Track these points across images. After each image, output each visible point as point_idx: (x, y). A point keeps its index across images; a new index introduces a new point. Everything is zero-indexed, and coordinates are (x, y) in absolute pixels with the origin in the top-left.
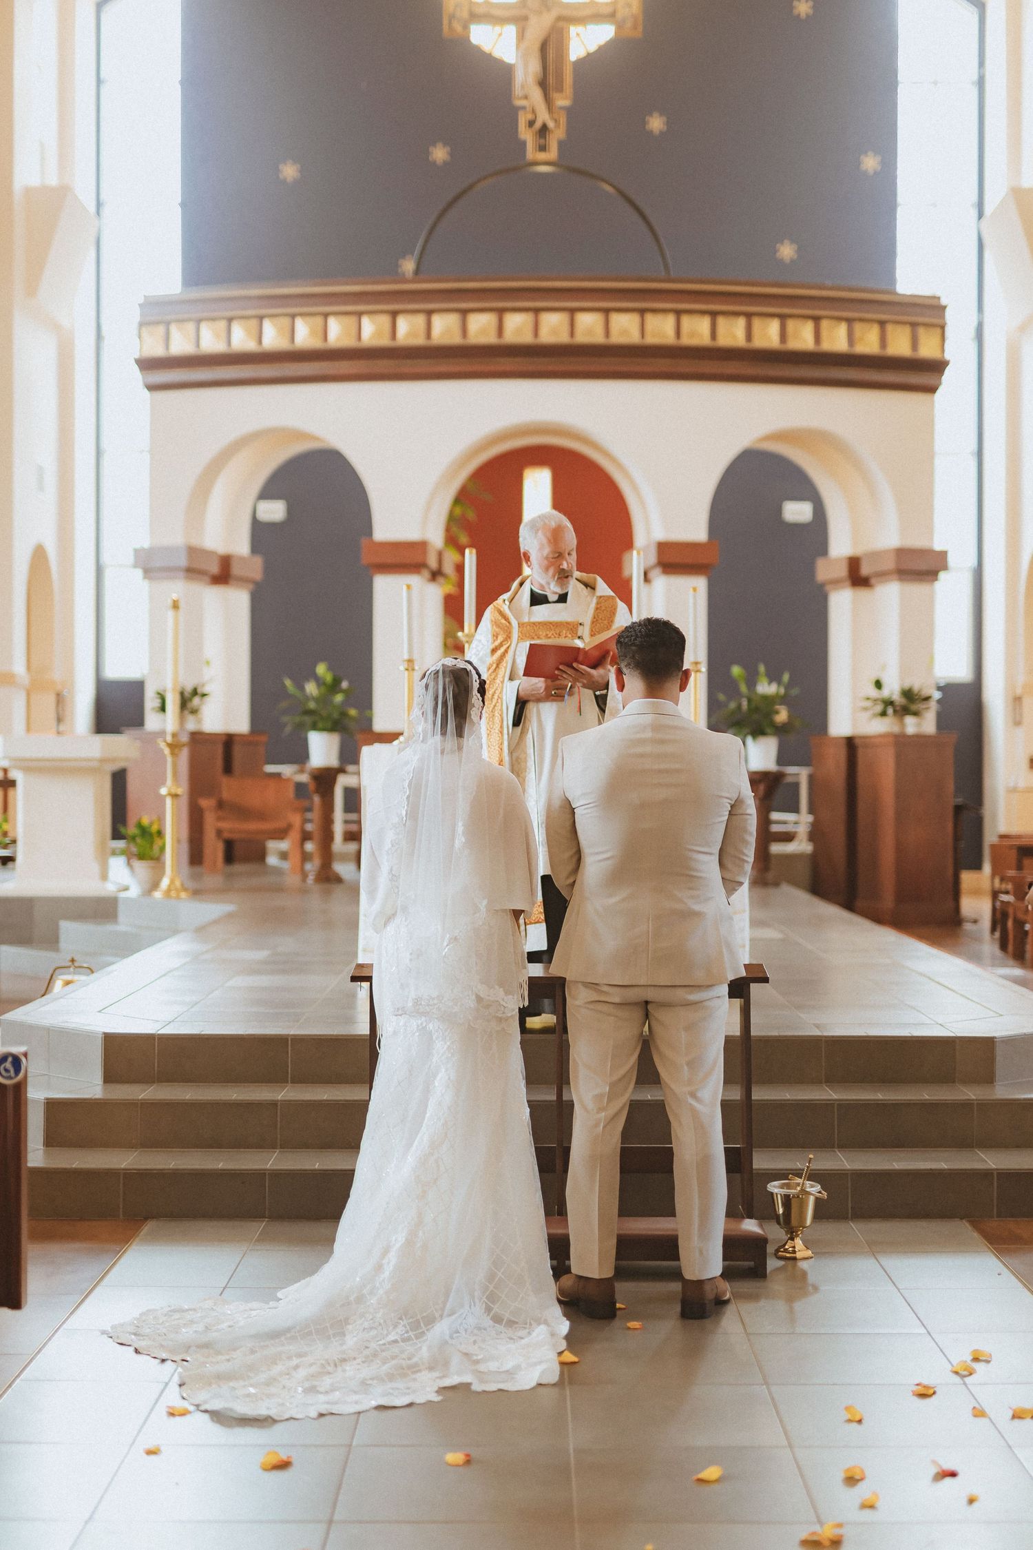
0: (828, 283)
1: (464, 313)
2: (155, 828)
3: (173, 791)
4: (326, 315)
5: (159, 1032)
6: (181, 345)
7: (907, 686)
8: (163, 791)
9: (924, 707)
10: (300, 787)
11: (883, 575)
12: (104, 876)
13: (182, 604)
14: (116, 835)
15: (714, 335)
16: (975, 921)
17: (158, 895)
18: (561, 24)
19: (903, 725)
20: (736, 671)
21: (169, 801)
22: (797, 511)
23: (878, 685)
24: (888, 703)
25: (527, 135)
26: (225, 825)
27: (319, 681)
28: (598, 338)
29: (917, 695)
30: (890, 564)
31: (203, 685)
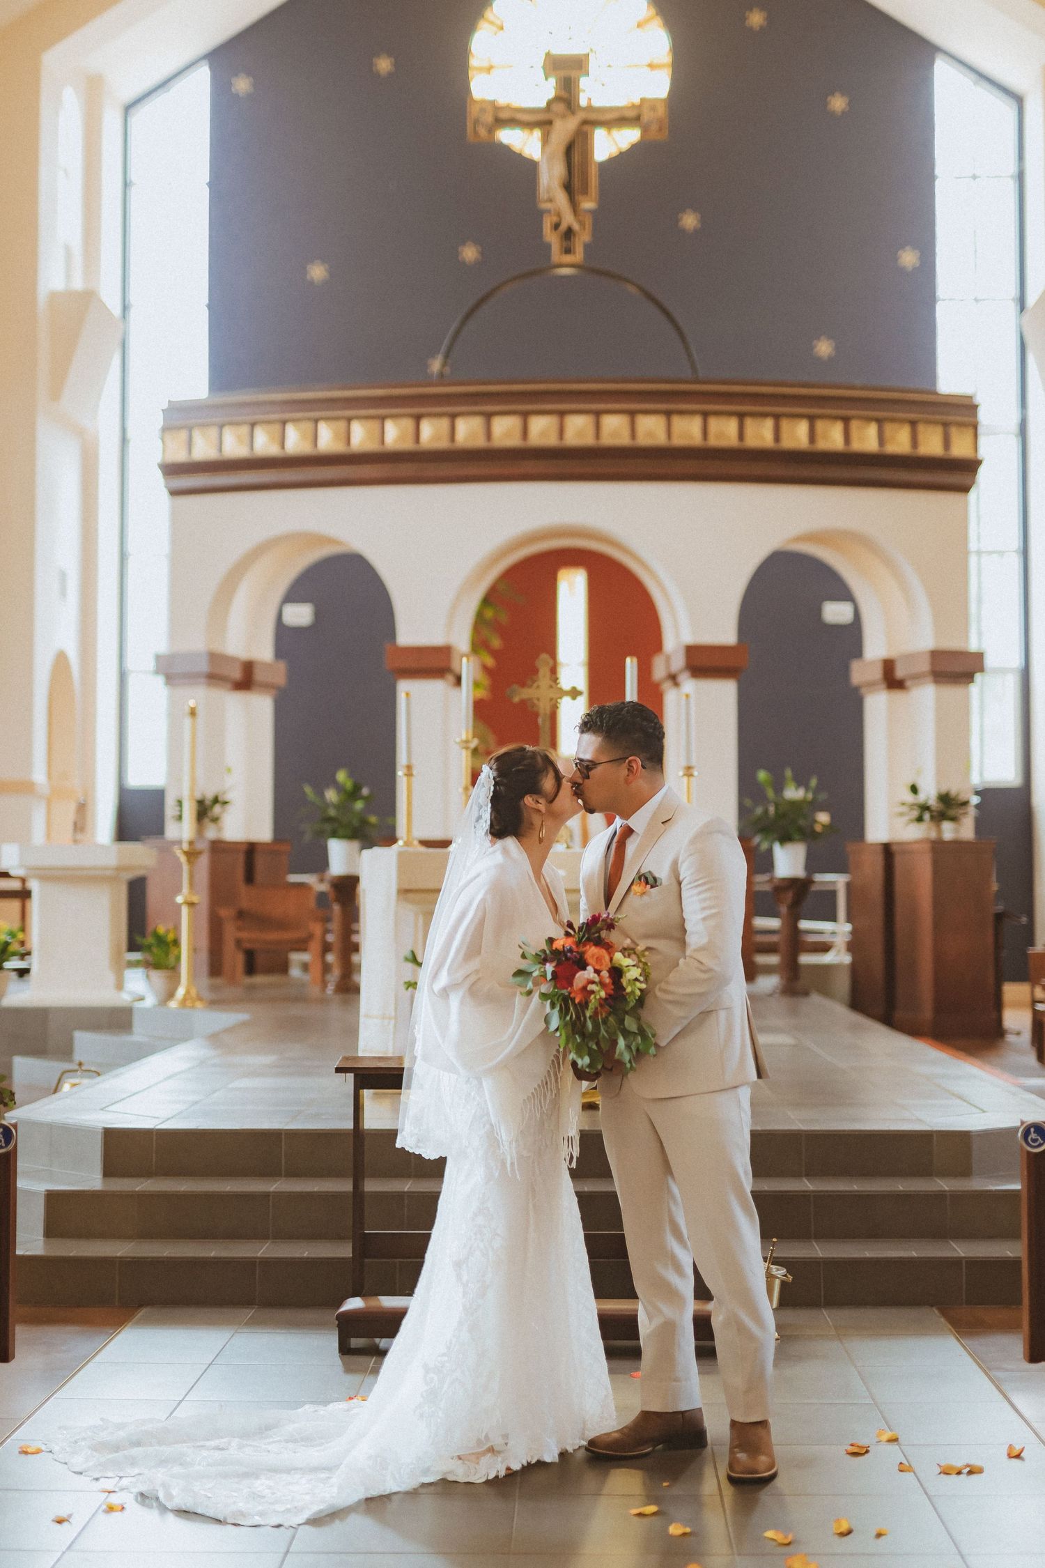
0: (857, 382)
1: (489, 416)
2: (171, 937)
3: (189, 900)
4: (349, 420)
5: (157, 1127)
6: (203, 449)
7: (944, 790)
8: (179, 899)
9: (962, 811)
10: (322, 897)
11: (917, 677)
12: (120, 986)
13: (199, 711)
14: (133, 946)
15: (741, 436)
16: (1018, 1034)
17: (173, 1004)
18: (586, 128)
19: (939, 831)
20: (762, 775)
21: (185, 911)
22: (835, 612)
23: (914, 789)
24: (925, 808)
25: (552, 239)
26: (244, 935)
27: (339, 788)
28: (624, 440)
29: (954, 799)
30: (925, 666)
31: (224, 793)
